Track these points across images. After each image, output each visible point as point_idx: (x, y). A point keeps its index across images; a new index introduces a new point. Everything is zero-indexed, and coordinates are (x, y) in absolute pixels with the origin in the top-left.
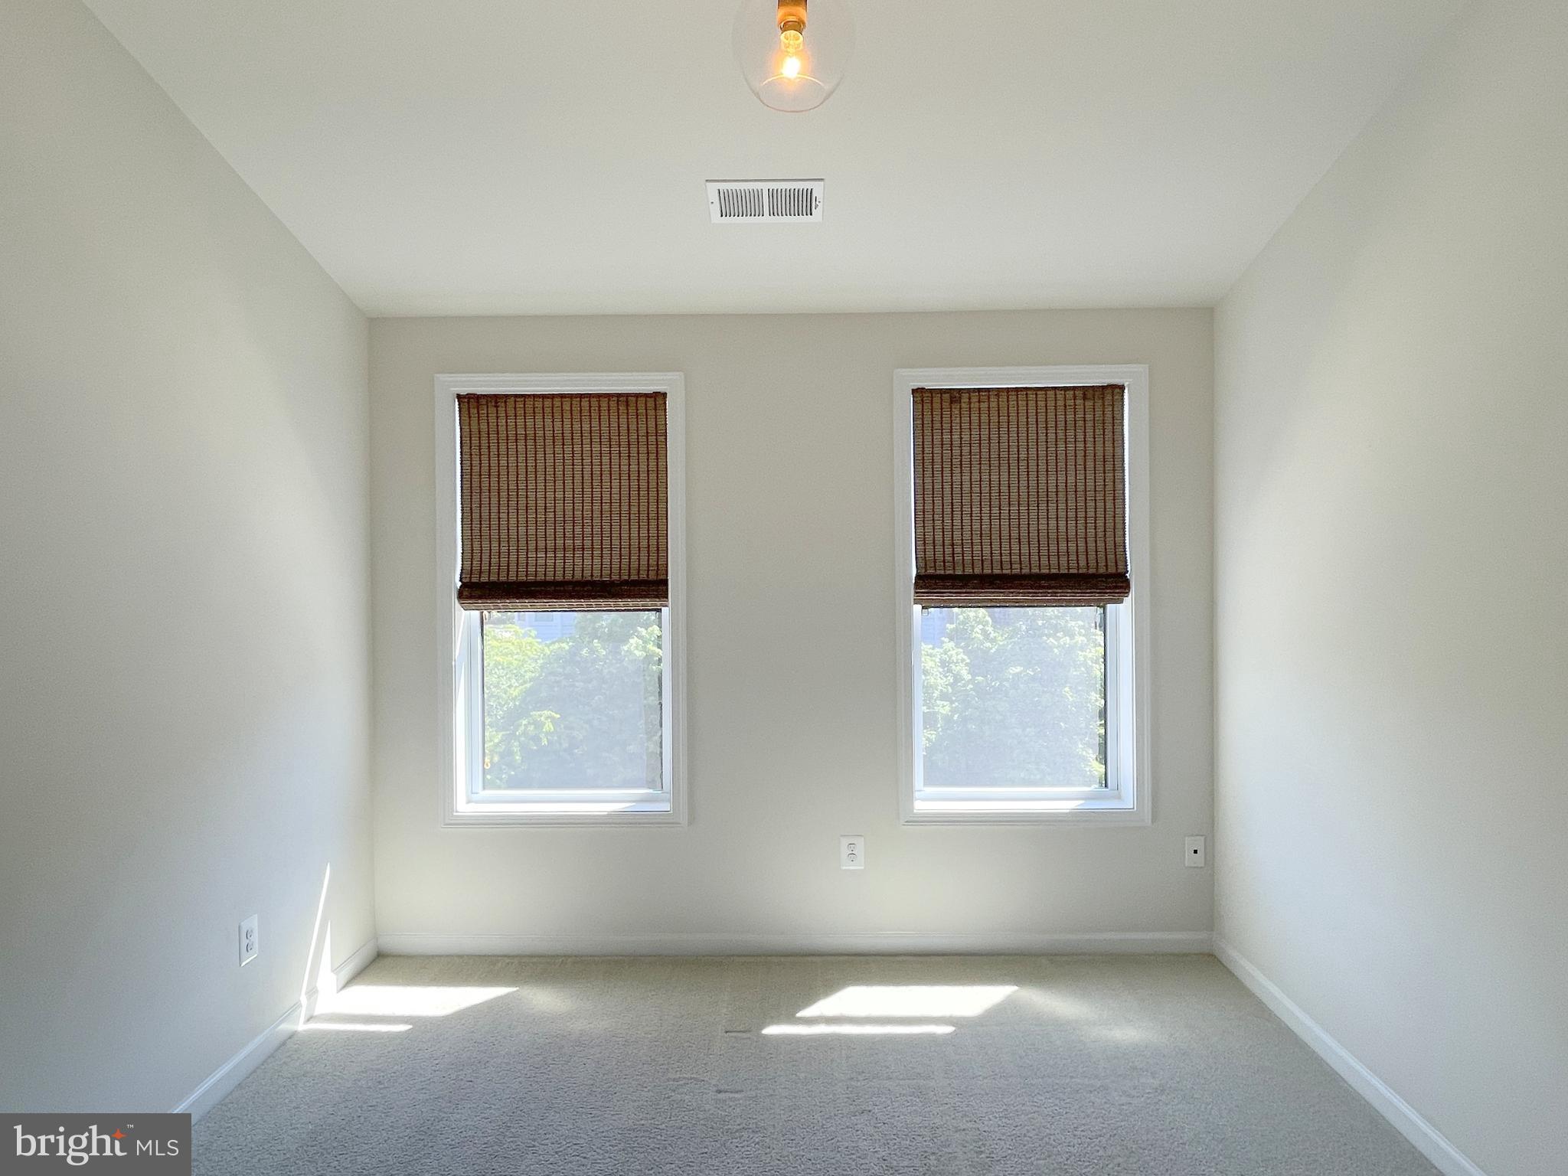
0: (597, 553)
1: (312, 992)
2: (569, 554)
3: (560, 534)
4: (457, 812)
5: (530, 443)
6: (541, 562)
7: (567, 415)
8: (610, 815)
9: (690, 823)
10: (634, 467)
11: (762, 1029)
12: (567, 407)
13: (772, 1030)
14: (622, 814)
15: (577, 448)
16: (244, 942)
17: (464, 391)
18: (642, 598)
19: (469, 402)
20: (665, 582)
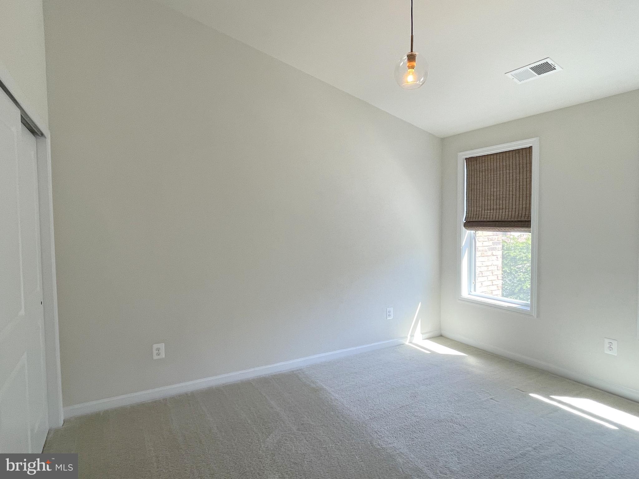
0: (507, 210)
1: (412, 336)
2: (498, 211)
3: (495, 204)
4: (462, 296)
5: (486, 172)
6: (489, 214)
7: (498, 160)
8: (509, 307)
9: (537, 317)
10: (521, 177)
11: (529, 393)
12: (498, 157)
13: (532, 395)
14: (515, 308)
15: (501, 172)
16: (388, 314)
17: (468, 157)
18: (522, 227)
19: (469, 160)
20: (530, 221)
